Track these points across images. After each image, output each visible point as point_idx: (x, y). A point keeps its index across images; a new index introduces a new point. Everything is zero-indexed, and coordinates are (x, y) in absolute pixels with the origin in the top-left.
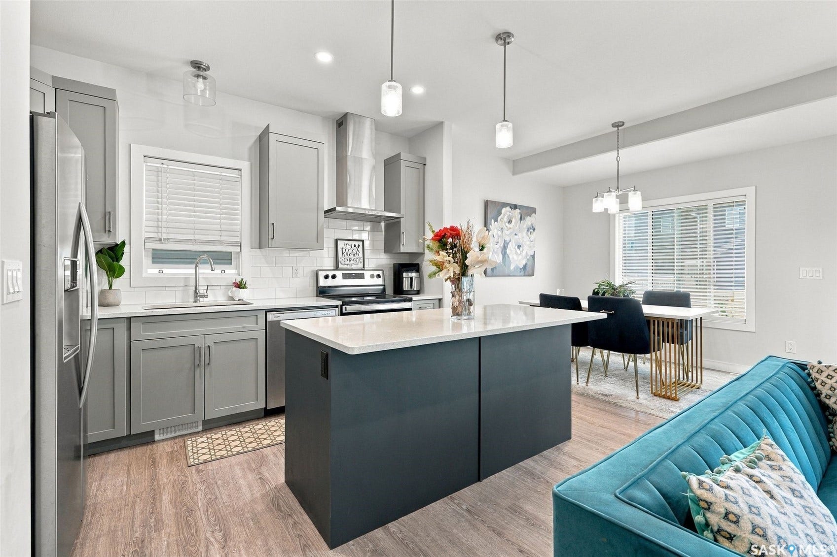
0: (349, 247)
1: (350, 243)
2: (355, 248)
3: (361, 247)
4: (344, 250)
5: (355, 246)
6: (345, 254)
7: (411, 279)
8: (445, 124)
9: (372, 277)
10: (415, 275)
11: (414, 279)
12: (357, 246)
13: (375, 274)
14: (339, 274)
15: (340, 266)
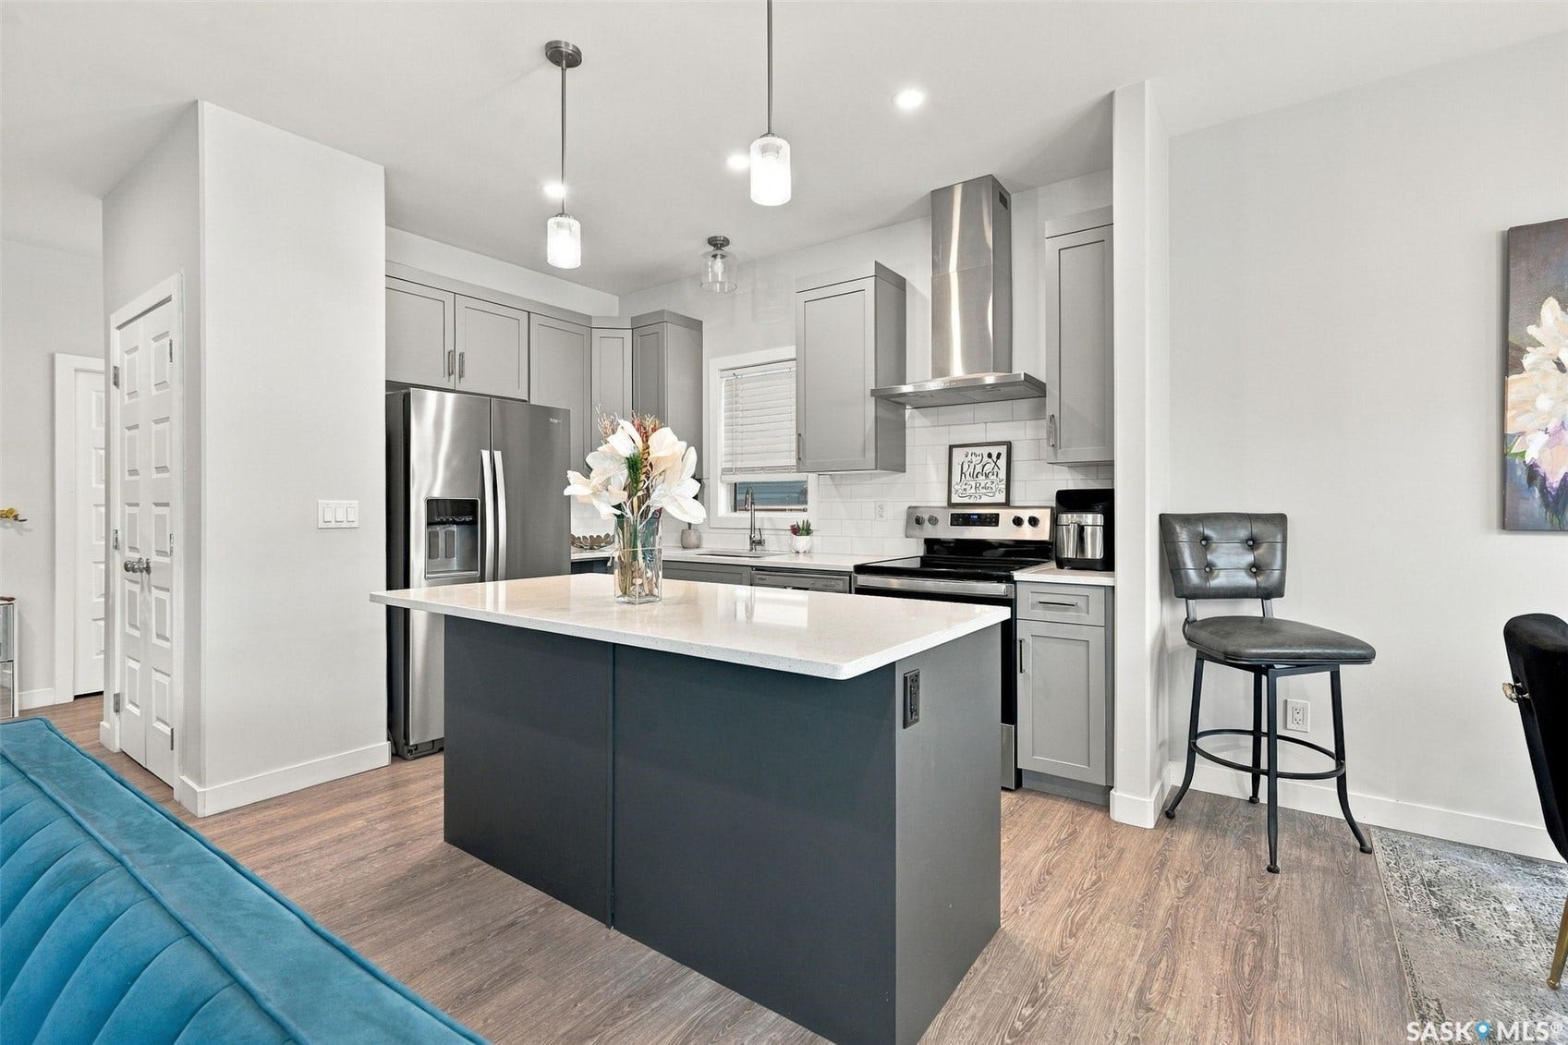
0: (976, 460)
1: (978, 450)
2: (990, 460)
3: (1004, 458)
4: (966, 466)
5: (990, 456)
6: (967, 476)
7: (1081, 529)
8: (1116, 95)
9: (1018, 521)
10: (1092, 520)
11: (1088, 530)
12: (994, 457)
13: (1025, 515)
14: (945, 518)
15: (955, 499)
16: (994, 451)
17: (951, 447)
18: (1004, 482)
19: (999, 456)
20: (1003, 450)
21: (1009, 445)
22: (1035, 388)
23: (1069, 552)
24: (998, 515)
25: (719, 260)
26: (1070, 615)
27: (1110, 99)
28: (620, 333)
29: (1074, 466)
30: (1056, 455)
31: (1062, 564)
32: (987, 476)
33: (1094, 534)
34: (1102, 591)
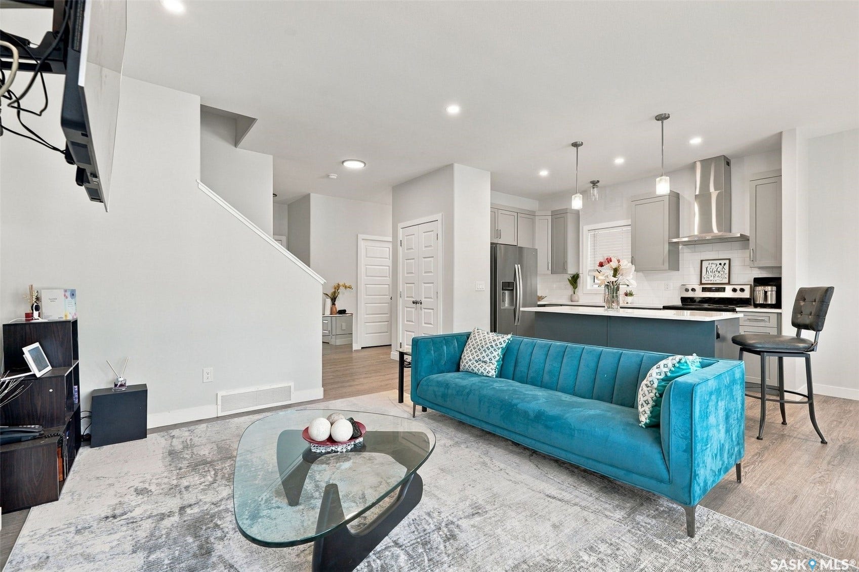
0: (714, 266)
1: (714, 262)
2: (720, 266)
3: (727, 265)
4: (709, 268)
5: (720, 264)
6: (709, 272)
7: (766, 293)
8: (784, 133)
9: (734, 290)
10: (771, 290)
11: (769, 293)
12: (722, 265)
13: (738, 288)
14: (699, 288)
15: (703, 281)
16: (723, 262)
17: (702, 261)
18: (728, 274)
19: (725, 264)
20: (727, 262)
21: (730, 260)
22: (744, 239)
23: (760, 301)
24: (725, 288)
25: (596, 189)
26: (762, 324)
27: (781, 133)
28: (547, 217)
29: (760, 268)
30: (753, 264)
31: (756, 306)
32: (719, 272)
33: (771, 295)
34: (776, 315)
